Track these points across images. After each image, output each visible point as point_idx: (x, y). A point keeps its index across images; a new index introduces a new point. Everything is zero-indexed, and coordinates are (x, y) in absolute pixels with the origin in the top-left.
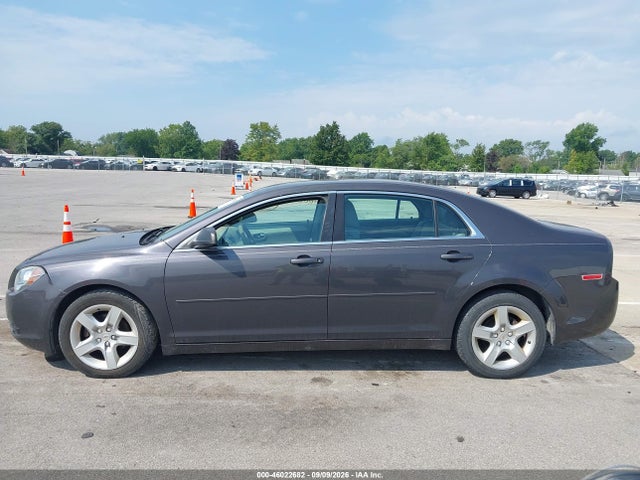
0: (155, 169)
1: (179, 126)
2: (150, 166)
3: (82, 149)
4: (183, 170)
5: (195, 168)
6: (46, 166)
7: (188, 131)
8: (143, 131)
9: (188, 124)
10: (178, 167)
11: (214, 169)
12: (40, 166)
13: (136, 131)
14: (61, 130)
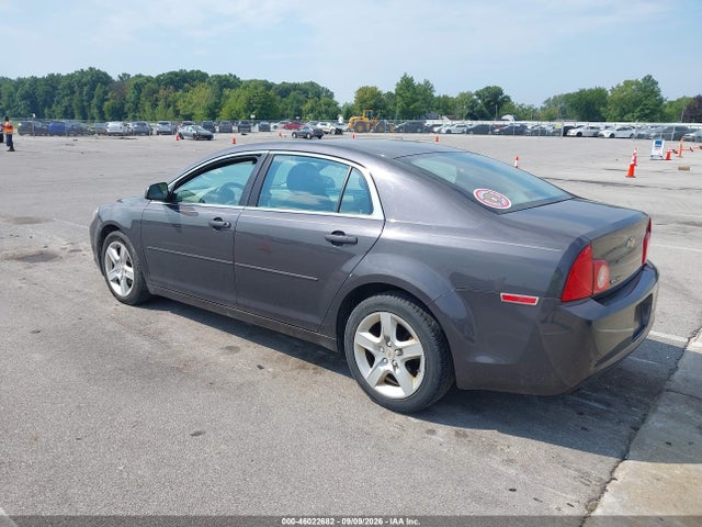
0: (579, 135)
1: (637, 83)
2: (573, 132)
3: (522, 114)
4: (612, 136)
5: (628, 133)
6: (468, 132)
7: (649, 87)
8: (590, 91)
9: (648, 79)
10: (606, 133)
11: (653, 134)
12: (463, 133)
13: (582, 91)
14: (502, 94)
